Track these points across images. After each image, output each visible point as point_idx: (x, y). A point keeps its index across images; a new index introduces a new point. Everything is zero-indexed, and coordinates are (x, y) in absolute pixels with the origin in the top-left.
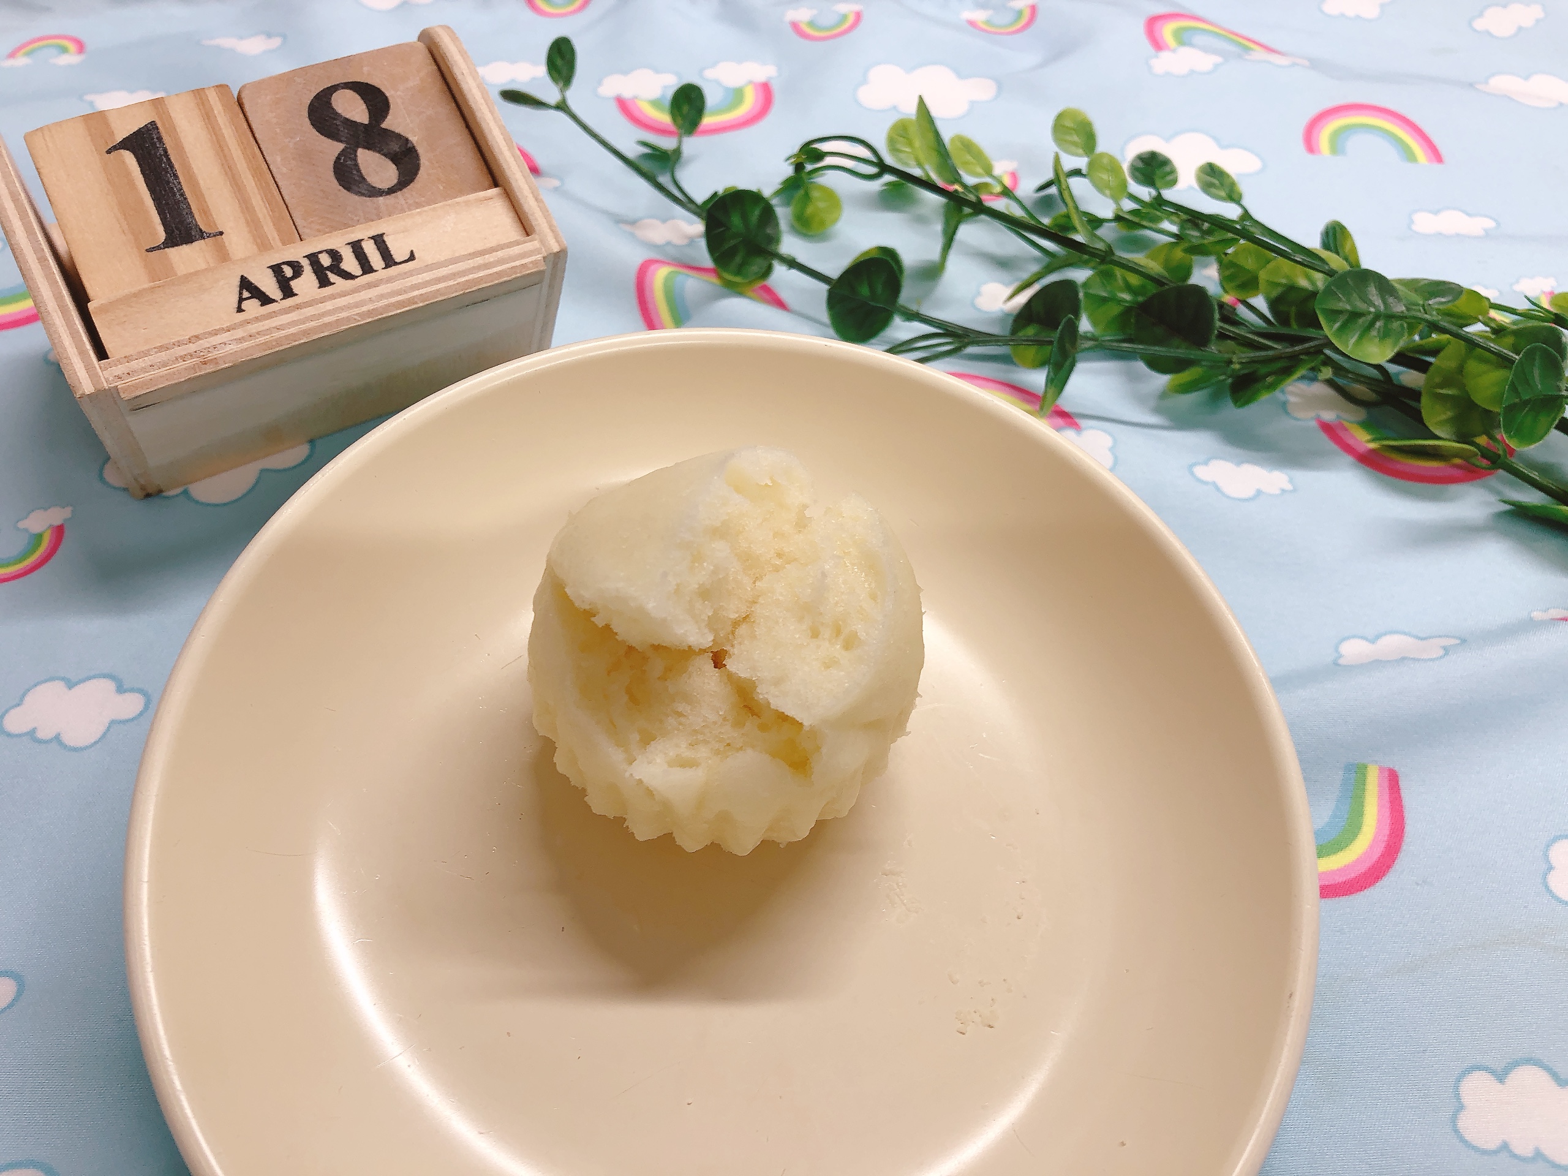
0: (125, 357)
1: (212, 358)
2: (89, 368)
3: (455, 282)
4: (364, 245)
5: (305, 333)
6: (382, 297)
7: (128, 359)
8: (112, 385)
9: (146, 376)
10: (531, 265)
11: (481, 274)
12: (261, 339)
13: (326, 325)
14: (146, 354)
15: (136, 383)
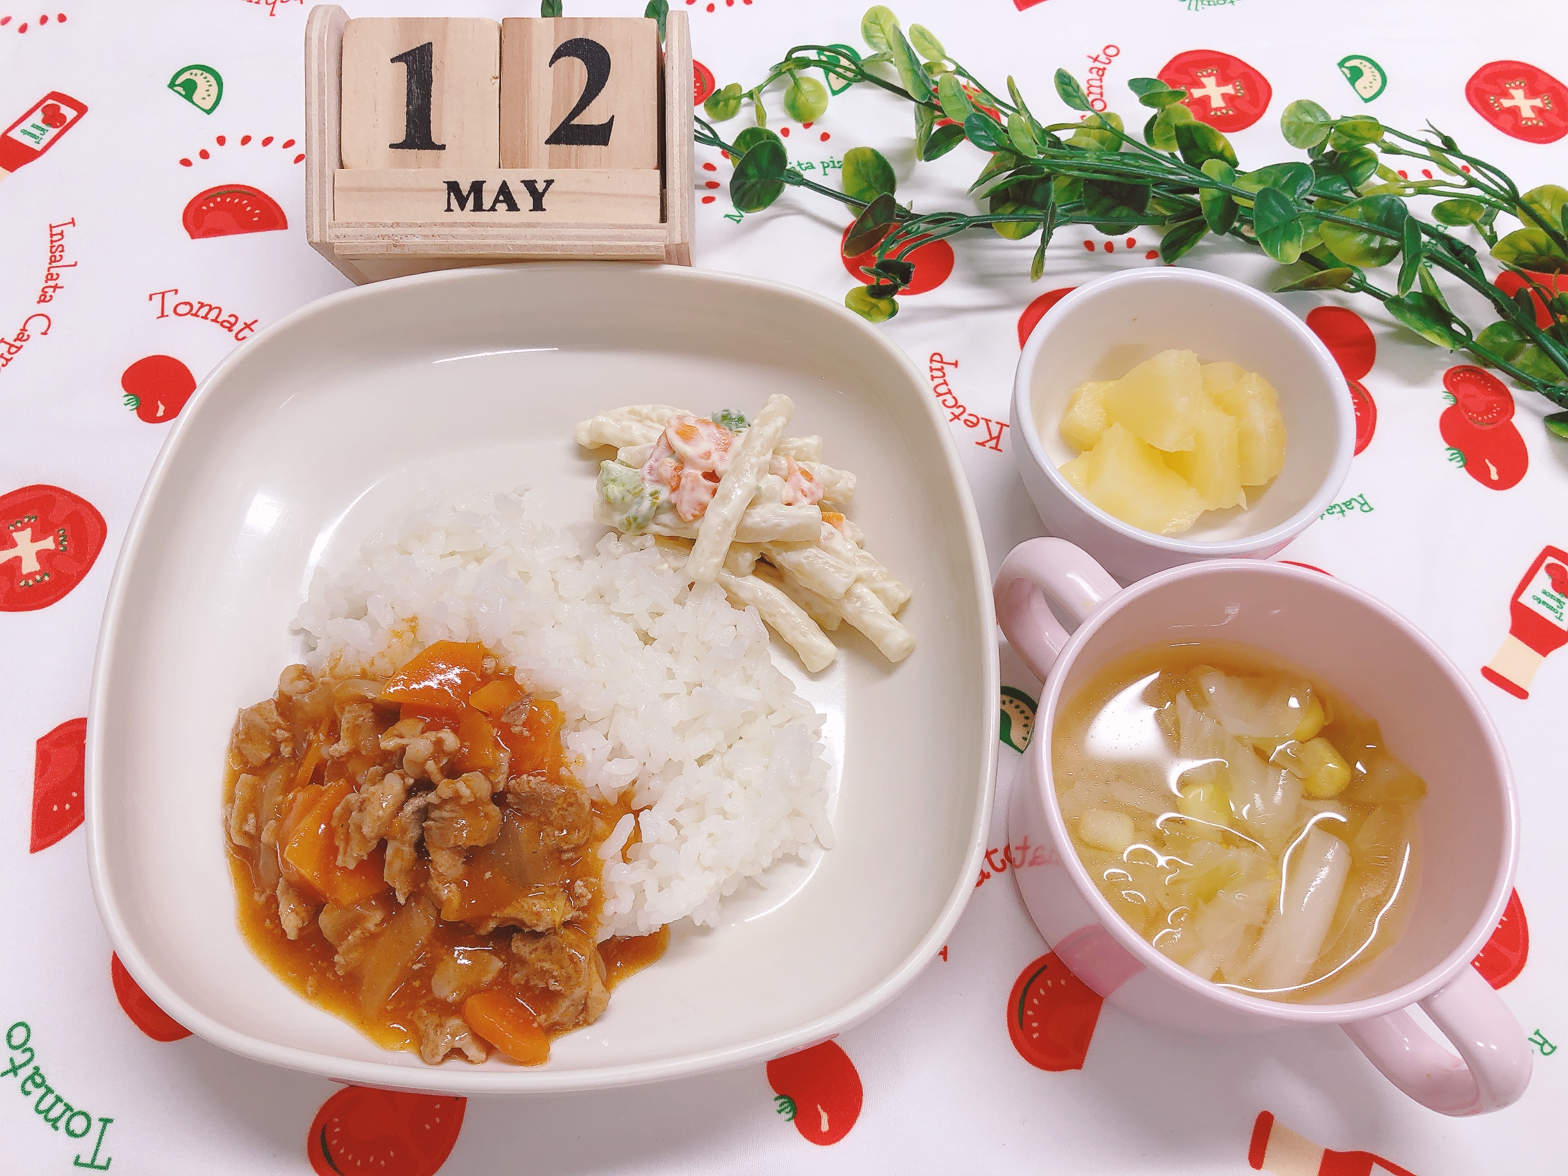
0: (347, 223)
1: (404, 243)
2: (322, 224)
3: (591, 244)
5: (471, 247)
6: (534, 237)
7: (348, 225)
8: (332, 241)
9: (355, 242)
10: (653, 248)
11: (612, 243)
12: (439, 241)
13: (487, 245)
14: (361, 225)
15: (347, 245)
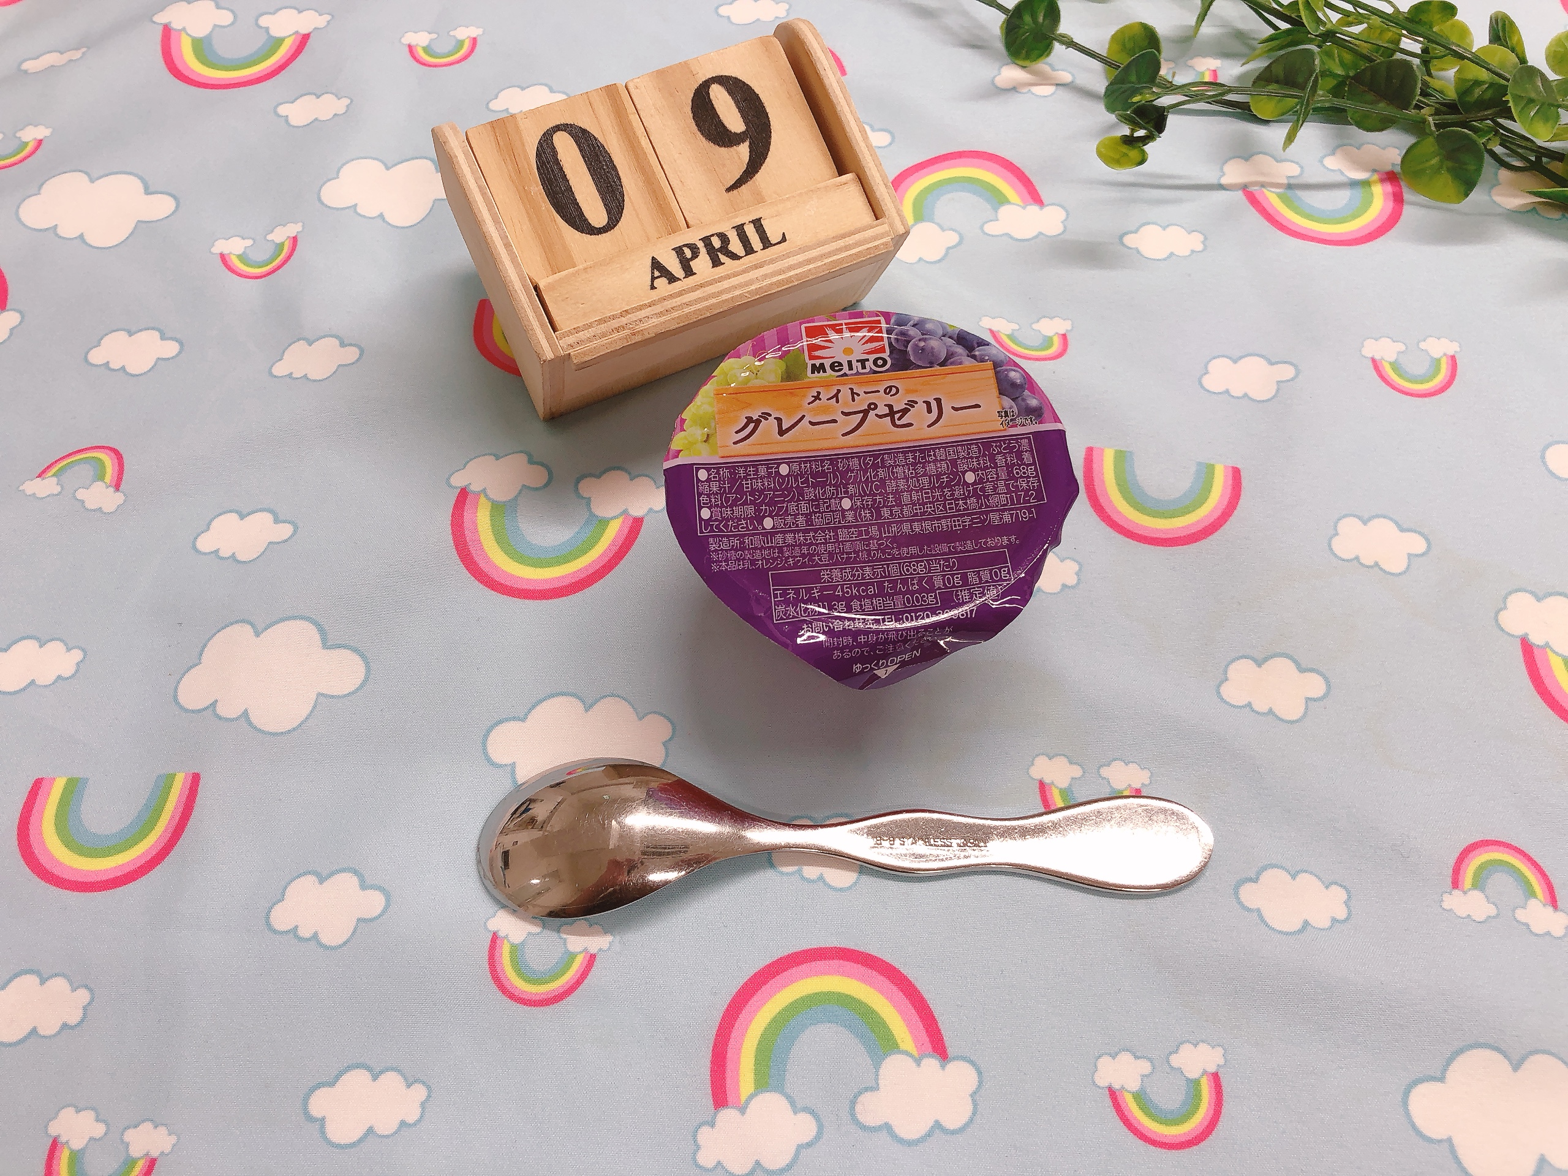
0: (573, 329)
1: (639, 329)
2: (548, 338)
4: (745, 227)
5: (707, 308)
6: (765, 277)
7: (577, 330)
8: (565, 352)
9: (592, 344)
10: (881, 247)
12: (675, 314)
14: (590, 326)
15: (584, 351)
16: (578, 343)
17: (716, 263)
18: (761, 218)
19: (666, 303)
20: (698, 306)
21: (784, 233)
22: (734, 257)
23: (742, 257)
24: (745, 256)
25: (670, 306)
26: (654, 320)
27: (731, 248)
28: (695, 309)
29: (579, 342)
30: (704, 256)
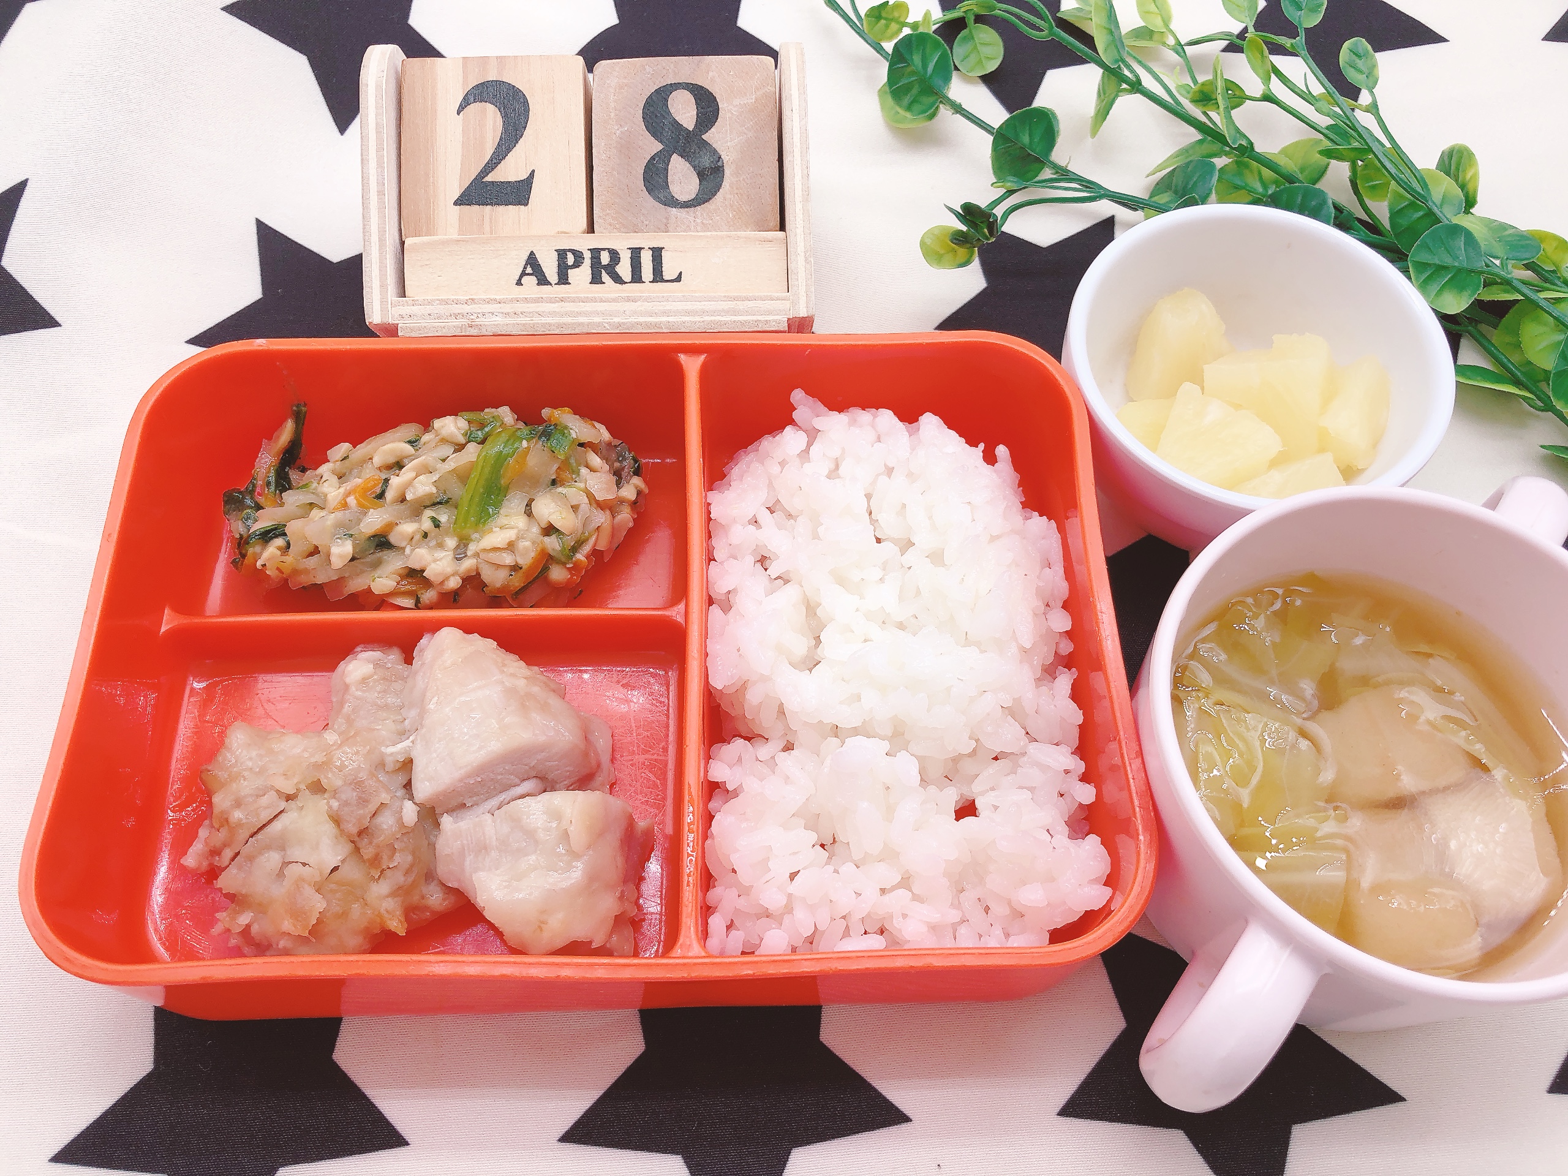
4: (643, 253)
16: (410, 316)
17: (596, 279)
18: (664, 248)
19: (518, 305)
20: (549, 320)
21: (681, 273)
22: (618, 279)
23: (627, 283)
24: (630, 283)
25: (519, 311)
26: (497, 318)
27: (618, 269)
28: (543, 321)
29: (412, 316)
30: (586, 269)
